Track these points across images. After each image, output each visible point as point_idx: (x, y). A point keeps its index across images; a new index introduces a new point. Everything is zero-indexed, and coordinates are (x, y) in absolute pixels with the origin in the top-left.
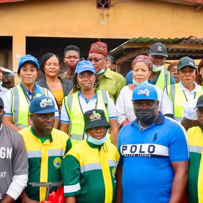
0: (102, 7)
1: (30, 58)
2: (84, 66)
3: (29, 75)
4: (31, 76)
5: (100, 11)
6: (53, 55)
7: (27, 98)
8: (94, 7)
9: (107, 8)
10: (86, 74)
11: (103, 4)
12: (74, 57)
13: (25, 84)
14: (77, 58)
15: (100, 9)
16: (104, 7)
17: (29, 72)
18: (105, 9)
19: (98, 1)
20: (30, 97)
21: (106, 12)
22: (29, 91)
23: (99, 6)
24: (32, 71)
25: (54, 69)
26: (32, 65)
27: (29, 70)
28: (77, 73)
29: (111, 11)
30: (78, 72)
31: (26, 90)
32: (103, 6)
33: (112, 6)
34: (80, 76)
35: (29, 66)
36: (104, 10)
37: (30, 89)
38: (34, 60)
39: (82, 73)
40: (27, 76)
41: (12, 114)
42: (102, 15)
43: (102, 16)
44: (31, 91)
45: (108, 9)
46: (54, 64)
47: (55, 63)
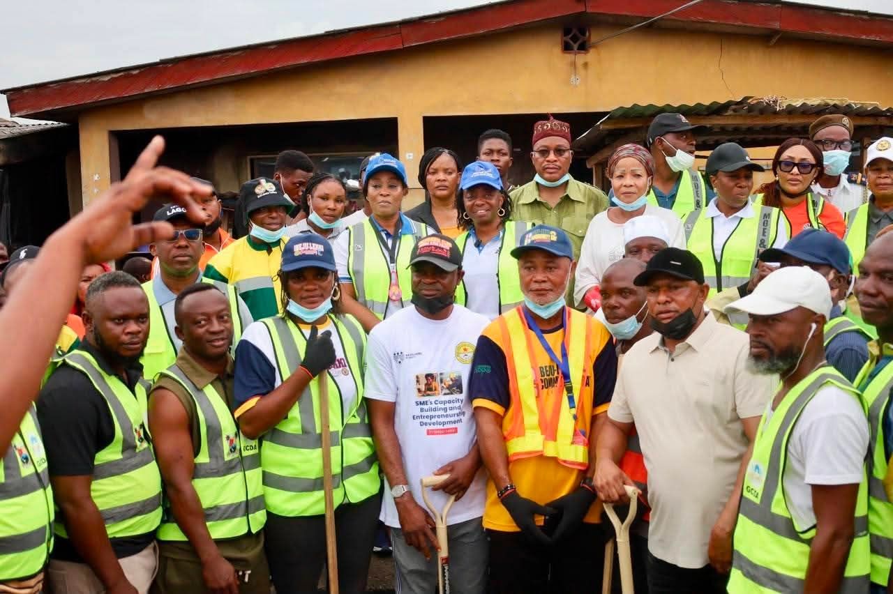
0: (572, 49)
1: (389, 160)
2: (476, 174)
3: (385, 196)
4: (389, 199)
5: (569, 57)
6: (442, 152)
7: (382, 246)
8: (557, 49)
9: (583, 52)
10: (480, 192)
11: (575, 42)
12: (499, 151)
13: (379, 216)
14: (505, 154)
15: (570, 53)
16: (578, 49)
17: (384, 191)
18: (579, 53)
19: (565, 38)
20: (390, 243)
21: (581, 58)
22: (386, 230)
23: (567, 48)
24: (391, 187)
25: (444, 180)
26: (392, 175)
27: (385, 186)
28: (462, 189)
29: (591, 56)
30: (464, 188)
31: (380, 229)
32: (576, 46)
33: (594, 46)
34: (469, 195)
35: (385, 179)
36: (578, 56)
37: (389, 226)
38: (396, 167)
39: (472, 189)
40: (381, 199)
41: (351, 279)
42: (574, 65)
43: (573, 68)
44: (391, 231)
45: (585, 54)
46: (446, 171)
47: (447, 167)
